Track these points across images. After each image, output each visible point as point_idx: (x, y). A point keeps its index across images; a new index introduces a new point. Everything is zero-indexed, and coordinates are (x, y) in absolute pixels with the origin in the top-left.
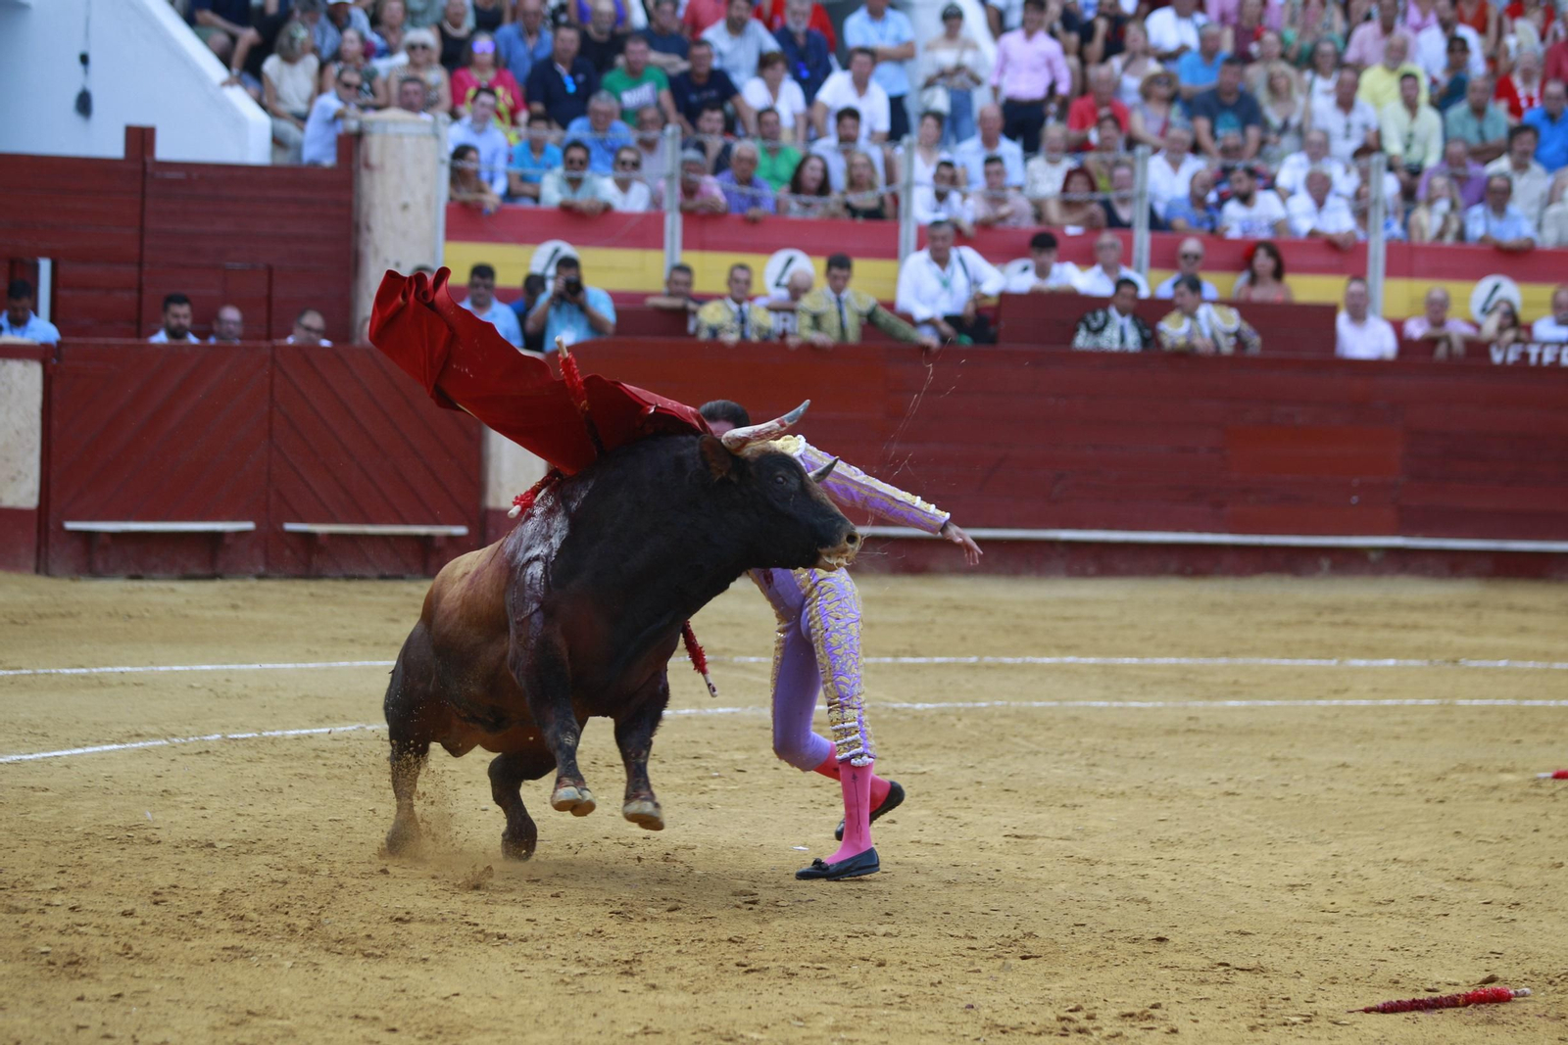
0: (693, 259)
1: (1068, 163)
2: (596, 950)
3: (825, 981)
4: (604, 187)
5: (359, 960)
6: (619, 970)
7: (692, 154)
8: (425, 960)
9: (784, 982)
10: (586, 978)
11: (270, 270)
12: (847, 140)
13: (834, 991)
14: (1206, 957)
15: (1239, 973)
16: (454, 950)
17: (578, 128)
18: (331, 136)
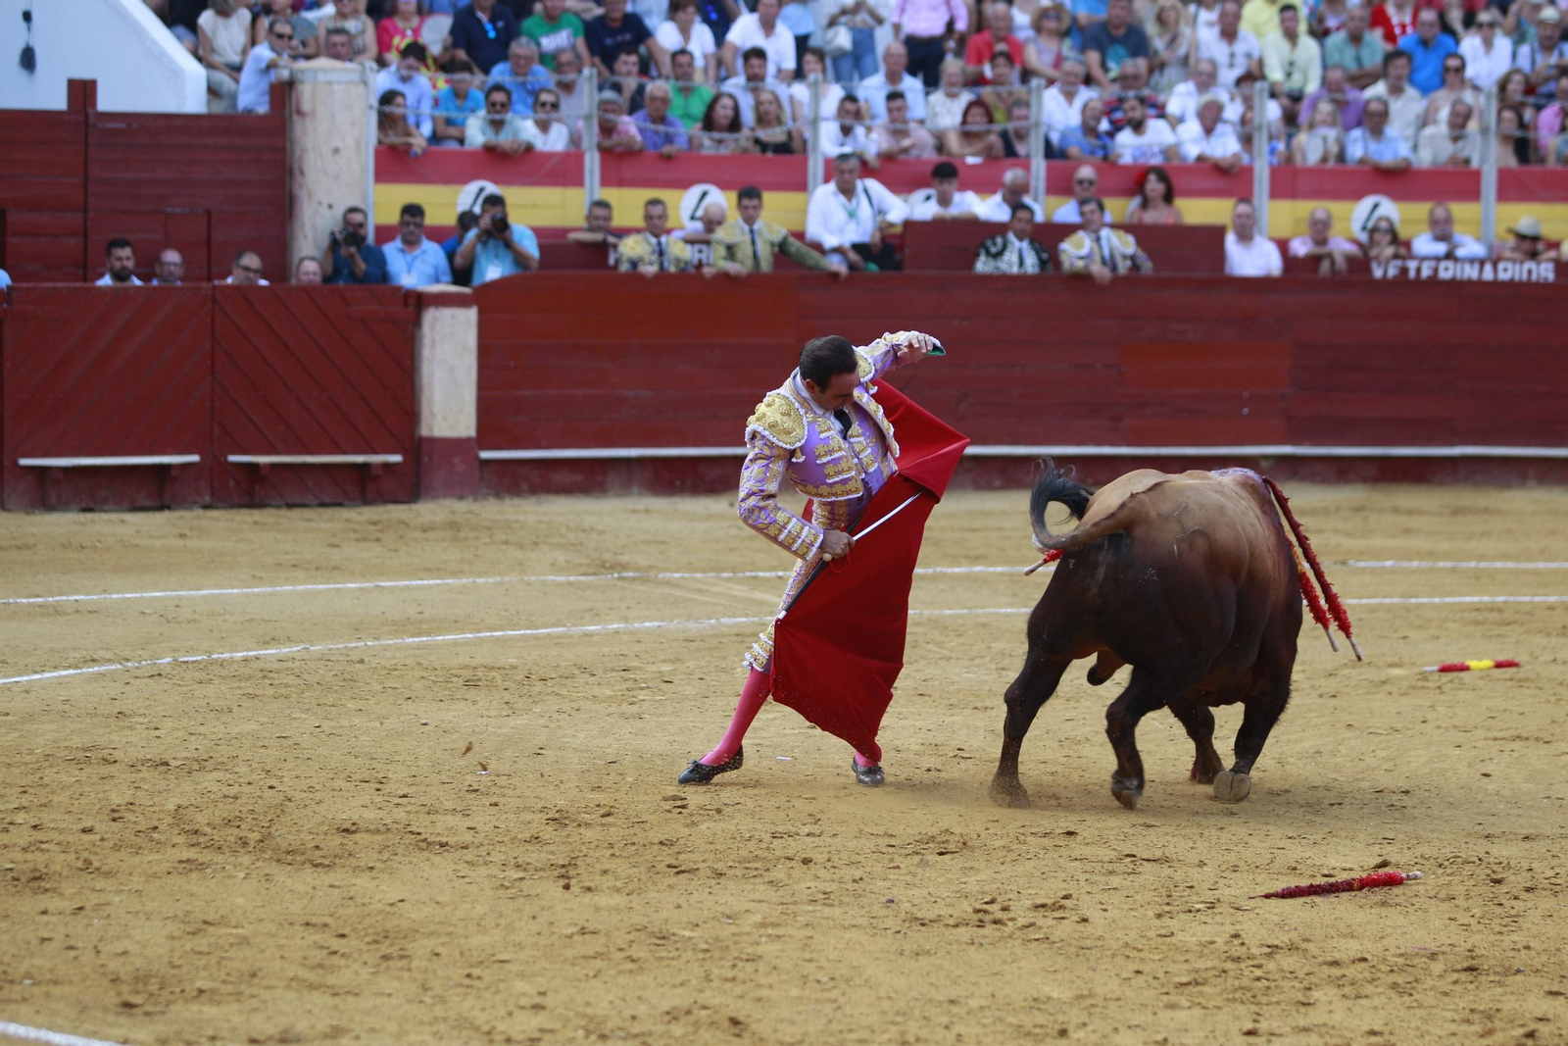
0: (611, 195)
1: (966, 97)
2: (534, 856)
3: (752, 880)
4: (525, 128)
5: (308, 869)
6: (556, 873)
7: (609, 94)
8: (372, 868)
9: (713, 882)
10: (525, 882)
11: (209, 213)
12: (755, 79)
13: (761, 890)
14: (1114, 849)
15: (1145, 863)
16: (398, 858)
17: (500, 73)
18: (264, 85)
